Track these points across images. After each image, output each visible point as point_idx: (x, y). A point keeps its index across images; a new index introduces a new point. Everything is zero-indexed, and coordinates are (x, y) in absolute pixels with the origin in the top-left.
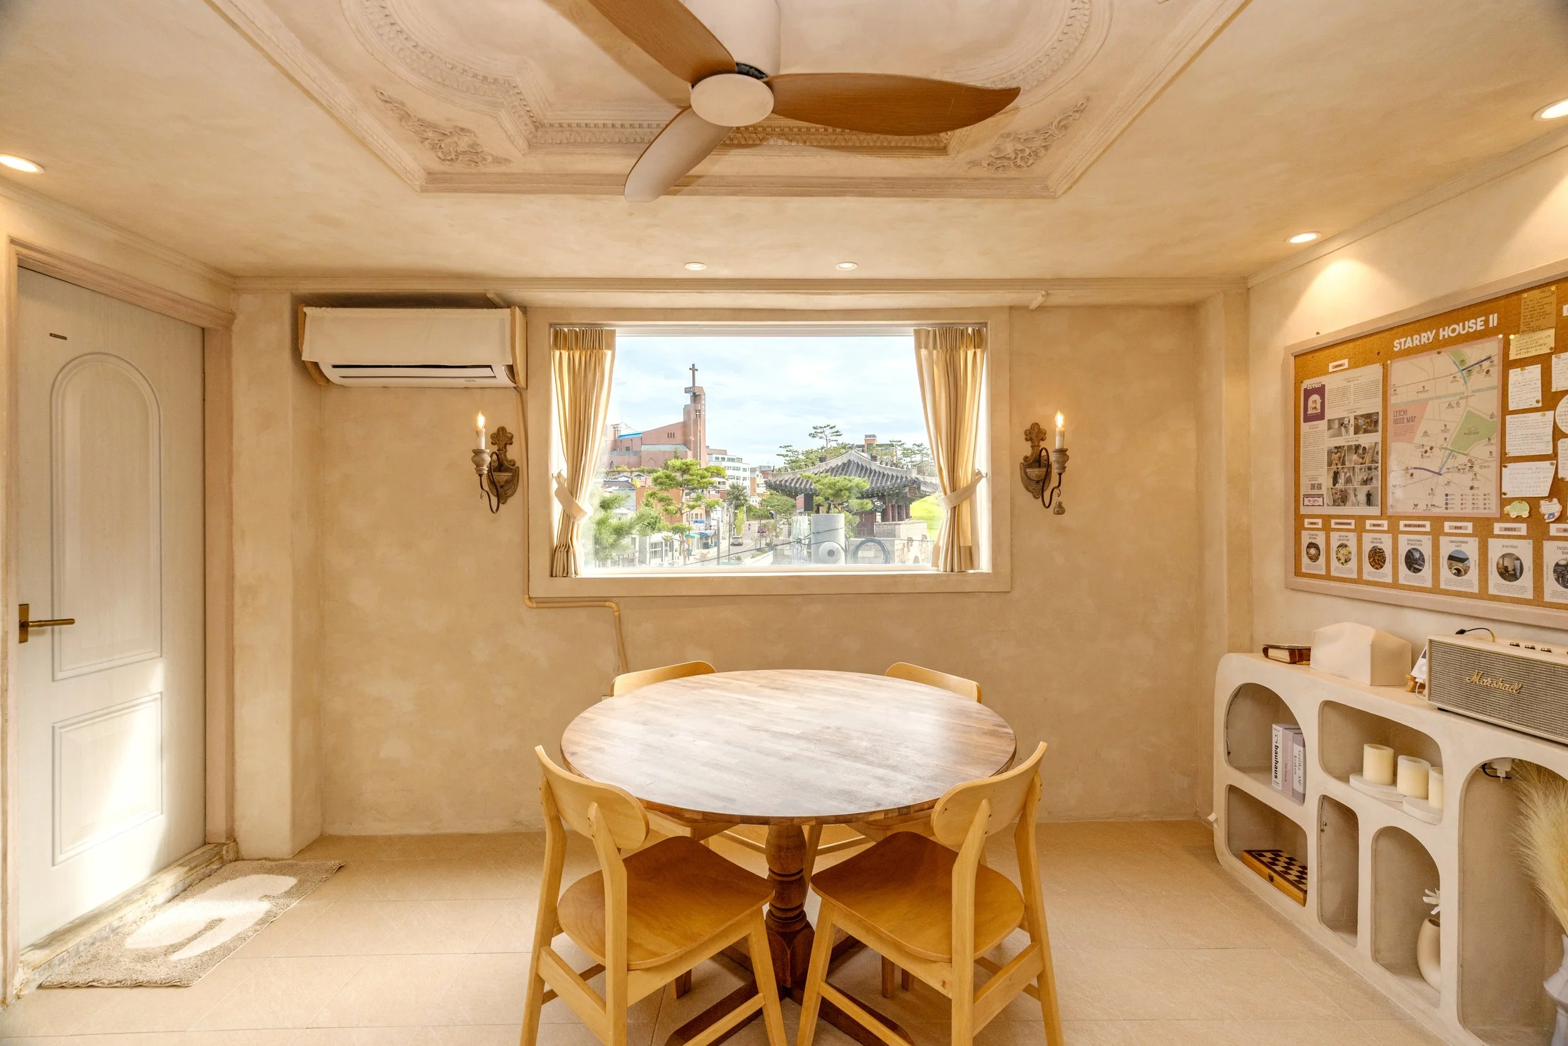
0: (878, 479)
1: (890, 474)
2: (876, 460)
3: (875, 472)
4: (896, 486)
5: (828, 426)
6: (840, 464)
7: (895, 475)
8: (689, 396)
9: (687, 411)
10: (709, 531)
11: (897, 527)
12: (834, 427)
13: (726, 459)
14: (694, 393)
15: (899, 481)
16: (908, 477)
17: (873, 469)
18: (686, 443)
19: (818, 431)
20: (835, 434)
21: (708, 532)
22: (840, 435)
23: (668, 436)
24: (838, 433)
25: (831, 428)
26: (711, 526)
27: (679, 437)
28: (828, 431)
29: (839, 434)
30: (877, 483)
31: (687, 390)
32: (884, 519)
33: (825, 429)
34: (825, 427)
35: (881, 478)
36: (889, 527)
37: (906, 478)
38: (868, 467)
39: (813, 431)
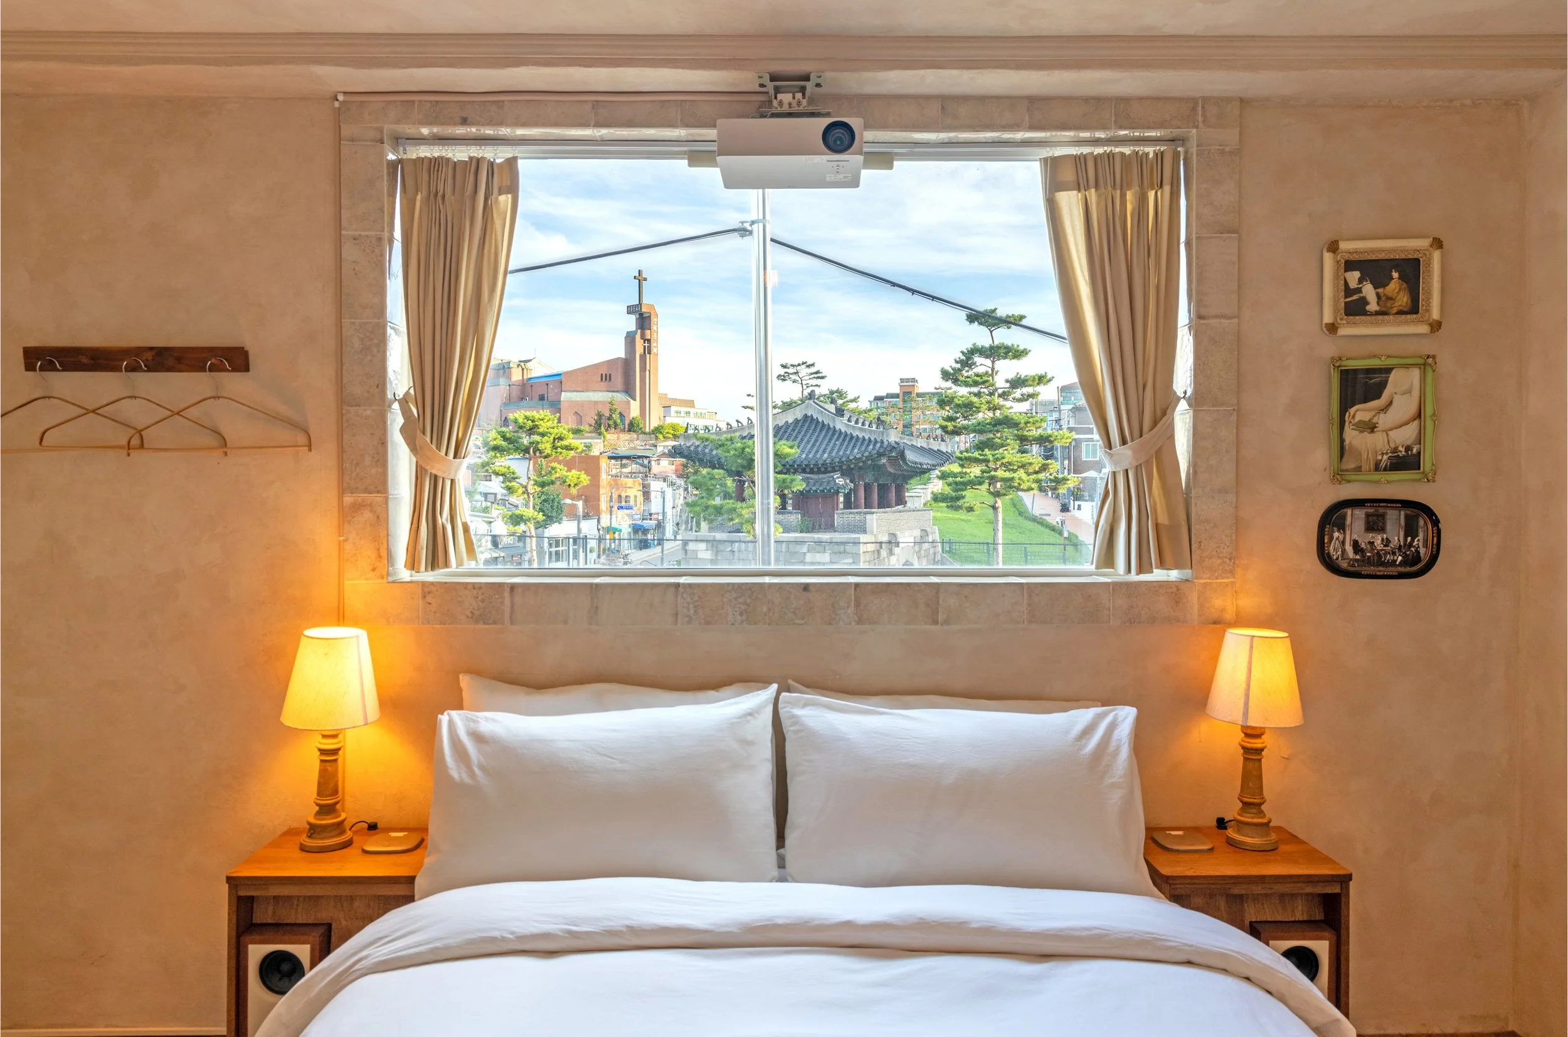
0: (842, 445)
1: (861, 436)
2: (842, 416)
3: (841, 433)
4: (867, 454)
5: (805, 363)
6: (790, 421)
7: (867, 438)
8: (633, 318)
9: (630, 338)
10: (649, 521)
11: (868, 517)
12: (813, 365)
13: (692, 413)
14: (641, 315)
15: (871, 447)
16: (885, 441)
17: (837, 428)
18: (629, 390)
19: (791, 370)
20: (816, 376)
21: (647, 524)
22: (823, 378)
23: (602, 380)
24: (818, 375)
25: (808, 366)
26: (651, 515)
27: (618, 379)
28: (804, 371)
29: (820, 375)
30: (839, 450)
31: (631, 310)
32: (848, 505)
33: (799, 368)
34: (799, 365)
35: (846, 443)
36: (857, 517)
37: (882, 442)
38: (831, 426)
39: (782, 371)
